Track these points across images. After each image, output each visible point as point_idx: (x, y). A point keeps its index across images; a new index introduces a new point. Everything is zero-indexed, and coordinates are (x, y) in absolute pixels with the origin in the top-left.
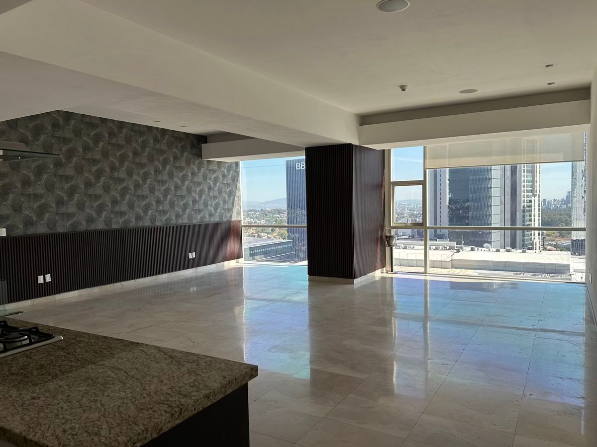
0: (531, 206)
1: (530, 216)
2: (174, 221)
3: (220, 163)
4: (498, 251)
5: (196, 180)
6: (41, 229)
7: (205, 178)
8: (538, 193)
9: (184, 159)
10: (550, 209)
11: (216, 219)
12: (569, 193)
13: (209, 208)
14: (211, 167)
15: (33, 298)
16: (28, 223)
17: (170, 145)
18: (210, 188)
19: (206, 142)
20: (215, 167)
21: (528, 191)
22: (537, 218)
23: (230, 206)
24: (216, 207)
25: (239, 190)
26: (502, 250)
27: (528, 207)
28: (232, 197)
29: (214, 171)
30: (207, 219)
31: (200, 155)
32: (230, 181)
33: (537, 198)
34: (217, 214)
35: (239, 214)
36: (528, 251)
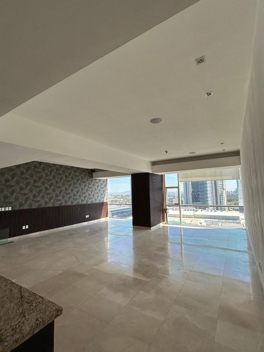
0: (222, 194)
1: (223, 197)
2: (80, 203)
3: (100, 180)
4: (211, 211)
5: (90, 186)
6: (26, 207)
7: (94, 185)
8: (225, 189)
9: (86, 178)
10: (230, 195)
11: (97, 201)
12: (236, 189)
13: (95, 197)
14: (96, 181)
15: (20, 235)
16: (21, 205)
17: (80, 174)
18: (95, 189)
19: (95, 172)
20: (98, 181)
21: (221, 188)
22: (225, 198)
23: (104, 196)
24: (98, 197)
25: (107, 190)
26: (213, 211)
27: (221, 194)
28: (104, 193)
29: (97, 183)
30: (94, 202)
31: (92, 177)
32: (104, 187)
33: (225, 191)
34: (98, 200)
35: (107, 199)
36: (223, 211)
